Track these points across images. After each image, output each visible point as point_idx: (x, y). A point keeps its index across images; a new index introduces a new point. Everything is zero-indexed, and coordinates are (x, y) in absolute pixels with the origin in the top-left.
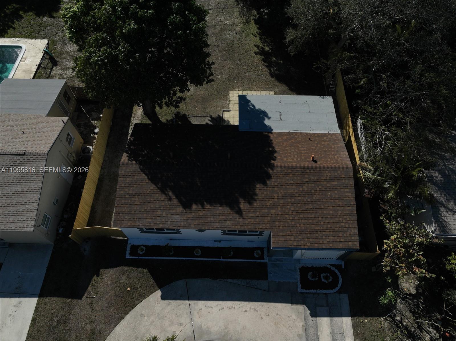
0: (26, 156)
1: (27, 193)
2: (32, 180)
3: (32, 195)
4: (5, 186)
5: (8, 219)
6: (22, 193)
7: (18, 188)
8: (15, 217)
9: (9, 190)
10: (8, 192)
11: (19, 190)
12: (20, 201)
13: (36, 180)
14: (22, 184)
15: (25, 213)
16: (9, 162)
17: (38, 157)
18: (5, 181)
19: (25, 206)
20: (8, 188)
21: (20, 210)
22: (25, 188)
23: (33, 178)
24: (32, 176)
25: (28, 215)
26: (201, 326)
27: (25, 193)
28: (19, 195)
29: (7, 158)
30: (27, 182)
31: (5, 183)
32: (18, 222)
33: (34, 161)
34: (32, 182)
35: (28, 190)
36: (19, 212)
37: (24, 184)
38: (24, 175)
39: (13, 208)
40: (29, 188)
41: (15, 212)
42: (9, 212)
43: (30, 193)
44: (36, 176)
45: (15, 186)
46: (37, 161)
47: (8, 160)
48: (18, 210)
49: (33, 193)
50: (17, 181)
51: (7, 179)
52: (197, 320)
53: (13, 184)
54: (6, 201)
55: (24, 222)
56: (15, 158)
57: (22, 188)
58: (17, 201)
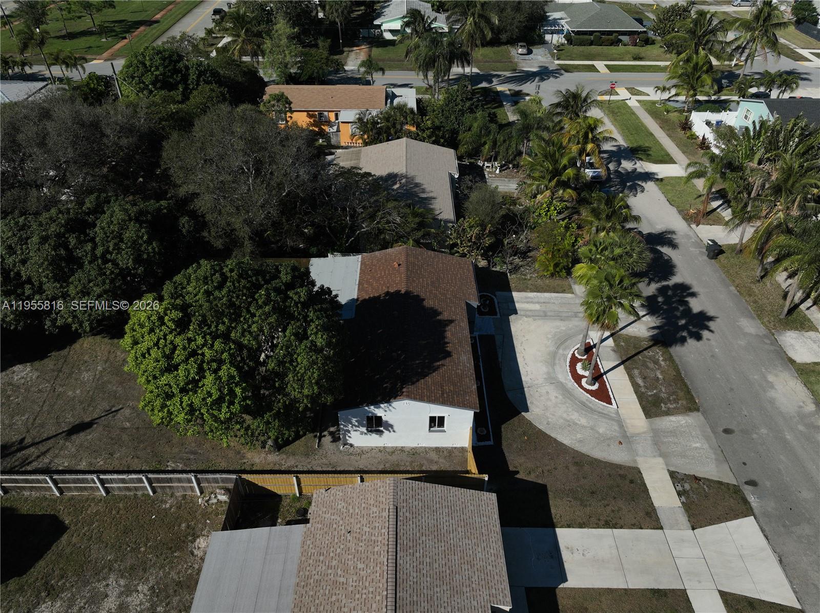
0: (399, 504)
1: (449, 501)
2: (431, 496)
3: (452, 495)
4: (442, 530)
5: (486, 524)
6: (450, 507)
7: (444, 513)
8: (482, 515)
9: (448, 524)
10: (451, 526)
11: (447, 511)
12: (461, 510)
13: (431, 491)
14: (438, 509)
15: (475, 504)
16: (408, 526)
17: (399, 489)
18: (436, 530)
19: (466, 504)
20: (445, 526)
21: (473, 509)
22: (444, 505)
23: (428, 493)
24: (426, 495)
25: (477, 499)
26: (545, 378)
27: (449, 504)
28: (453, 511)
29: (402, 530)
30: (435, 502)
31: (439, 530)
32: (487, 511)
33: (405, 494)
34: (434, 496)
35: (446, 500)
36: (476, 511)
37: (438, 505)
38: (426, 507)
39: (471, 517)
40: (443, 499)
41: (476, 515)
42: (477, 522)
43: (449, 498)
44: (426, 490)
45: (441, 516)
46: (405, 490)
47: (405, 527)
48: (473, 511)
49: (449, 494)
50: (435, 514)
51: (433, 527)
52: (541, 381)
53: (438, 519)
54: (463, 527)
55: (486, 504)
56: (401, 518)
57: (444, 507)
58: (462, 513)
